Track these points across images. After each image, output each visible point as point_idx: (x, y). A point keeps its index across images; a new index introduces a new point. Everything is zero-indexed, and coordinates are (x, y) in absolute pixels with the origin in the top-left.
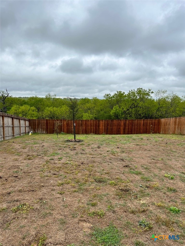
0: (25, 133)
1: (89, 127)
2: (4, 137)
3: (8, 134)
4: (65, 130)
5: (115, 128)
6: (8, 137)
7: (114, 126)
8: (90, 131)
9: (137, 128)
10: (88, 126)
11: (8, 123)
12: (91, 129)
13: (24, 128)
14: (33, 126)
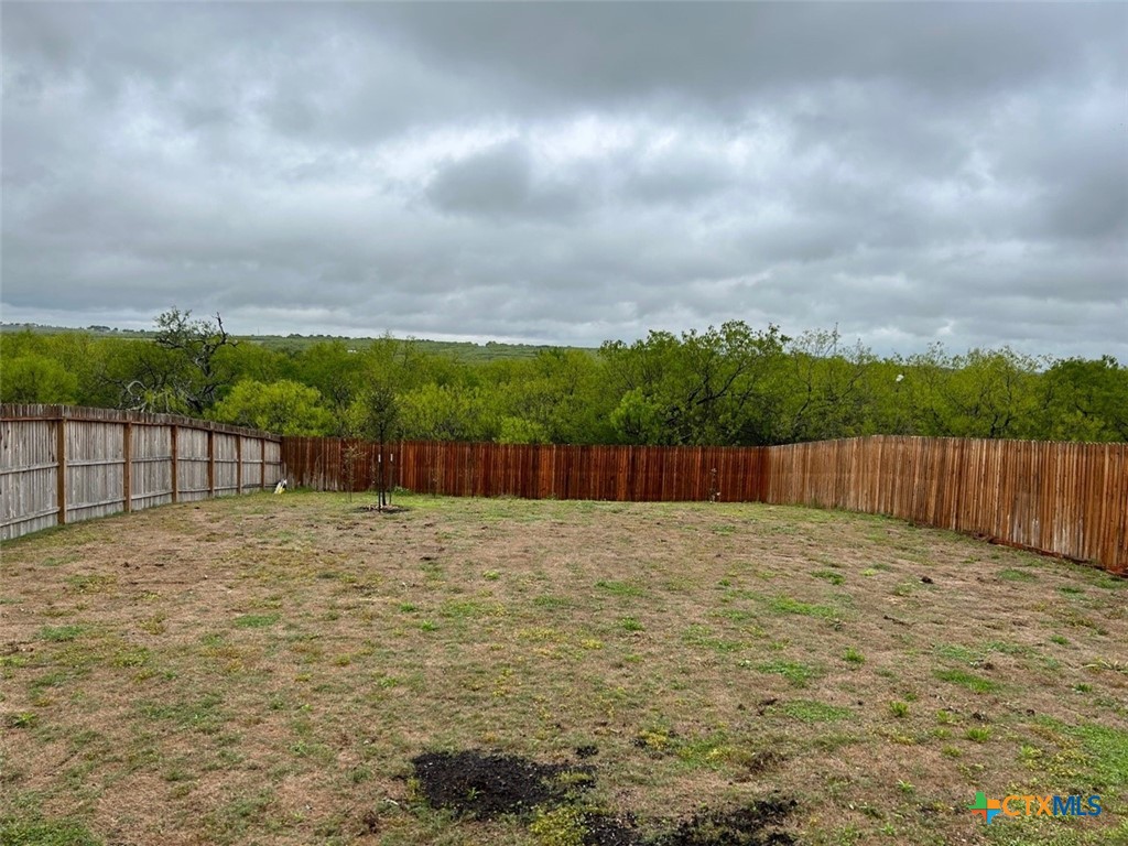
0: (261, 485)
1: (501, 472)
2: (173, 494)
3: (192, 485)
4: (412, 478)
5: (595, 478)
6: (190, 495)
7: (593, 468)
8: (501, 486)
9: (678, 480)
10: (495, 466)
11: (193, 447)
12: (507, 477)
13: (259, 466)
14: (297, 462)
